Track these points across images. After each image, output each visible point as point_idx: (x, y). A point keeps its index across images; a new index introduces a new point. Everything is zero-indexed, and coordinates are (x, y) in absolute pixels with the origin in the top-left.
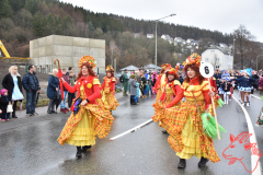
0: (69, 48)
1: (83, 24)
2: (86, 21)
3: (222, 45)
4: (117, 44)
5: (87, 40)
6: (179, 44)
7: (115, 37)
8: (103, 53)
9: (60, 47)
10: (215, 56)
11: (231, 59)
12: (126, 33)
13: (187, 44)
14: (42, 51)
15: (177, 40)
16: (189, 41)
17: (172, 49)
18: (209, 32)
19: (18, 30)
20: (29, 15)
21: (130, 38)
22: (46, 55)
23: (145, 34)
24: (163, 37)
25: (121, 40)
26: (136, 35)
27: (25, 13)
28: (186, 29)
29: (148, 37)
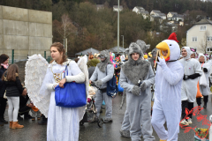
4: (73, 19)
5: (25, 11)
6: (157, 19)
7: (69, 9)
8: (49, 30)
10: (207, 34)
13: (167, 20)
16: (170, 15)
21: (91, 12)
24: (136, 10)
25: (78, 14)
29: (116, 9)
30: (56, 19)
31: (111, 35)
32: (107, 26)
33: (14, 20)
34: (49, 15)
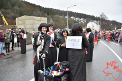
0: (31, 21)
1: (39, 12)
2: (40, 11)
3: (95, 21)
4: (53, 20)
5: (39, 18)
6: (78, 20)
7: (52, 17)
9: (28, 21)
10: (93, 25)
12: (57, 16)
14: (21, 22)
16: (82, 19)
18: (90, 16)
19: (13, 14)
20: (18, 8)
21: (59, 18)
22: (22, 24)
23: (65, 16)
24: (72, 17)
25: (55, 19)
26: (61, 17)
27: (16, 7)
28: (81, 14)
29: (66, 17)
30: (48, 20)
31: (65, 25)
32: (63, 22)
33: (36, 20)
34: (46, 19)
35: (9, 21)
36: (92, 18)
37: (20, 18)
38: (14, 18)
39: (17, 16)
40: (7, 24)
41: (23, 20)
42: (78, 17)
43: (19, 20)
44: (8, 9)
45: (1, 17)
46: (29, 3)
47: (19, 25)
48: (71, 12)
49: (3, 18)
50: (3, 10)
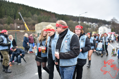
2: (56, 17)
3: (106, 25)
9: (45, 26)
11: (110, 30)
12: (71, 21)
14: (39, 28)
15: (90, 23)
17: (88, 27)
18: (101, 20)
19: (33, 21)
20: (37, 16)
22: (41, 29)
23: (78, 21)
26: (74, 22)
27: (35, 15)
28: (93, 19)
35: (30, 27)
36: (104, 23)
37: (39, 24)
38: (34, 24)
39: (36, 22)
40: (28, 30)
41: (41, 26)
42: (90, 22)
43: (38, 26)
44: (29, 17)
45: (24, 24)
46: (46, 11)
47: (38, 30)
48: (83, 18)
49: (25, 24)
50: (26, 18)
